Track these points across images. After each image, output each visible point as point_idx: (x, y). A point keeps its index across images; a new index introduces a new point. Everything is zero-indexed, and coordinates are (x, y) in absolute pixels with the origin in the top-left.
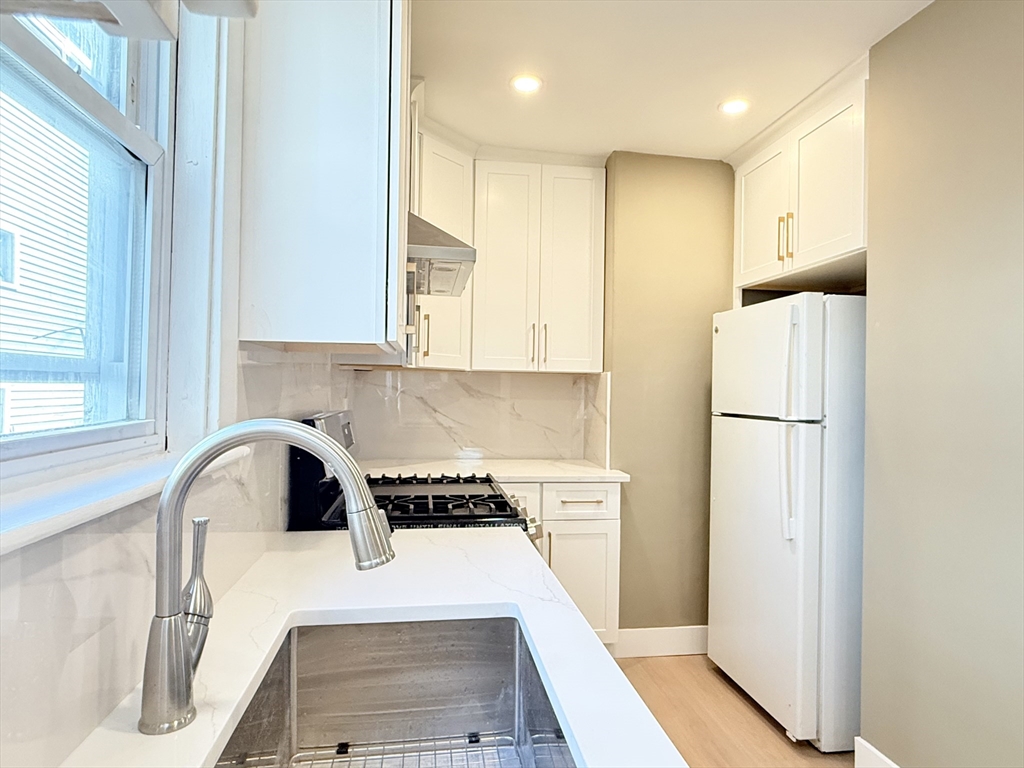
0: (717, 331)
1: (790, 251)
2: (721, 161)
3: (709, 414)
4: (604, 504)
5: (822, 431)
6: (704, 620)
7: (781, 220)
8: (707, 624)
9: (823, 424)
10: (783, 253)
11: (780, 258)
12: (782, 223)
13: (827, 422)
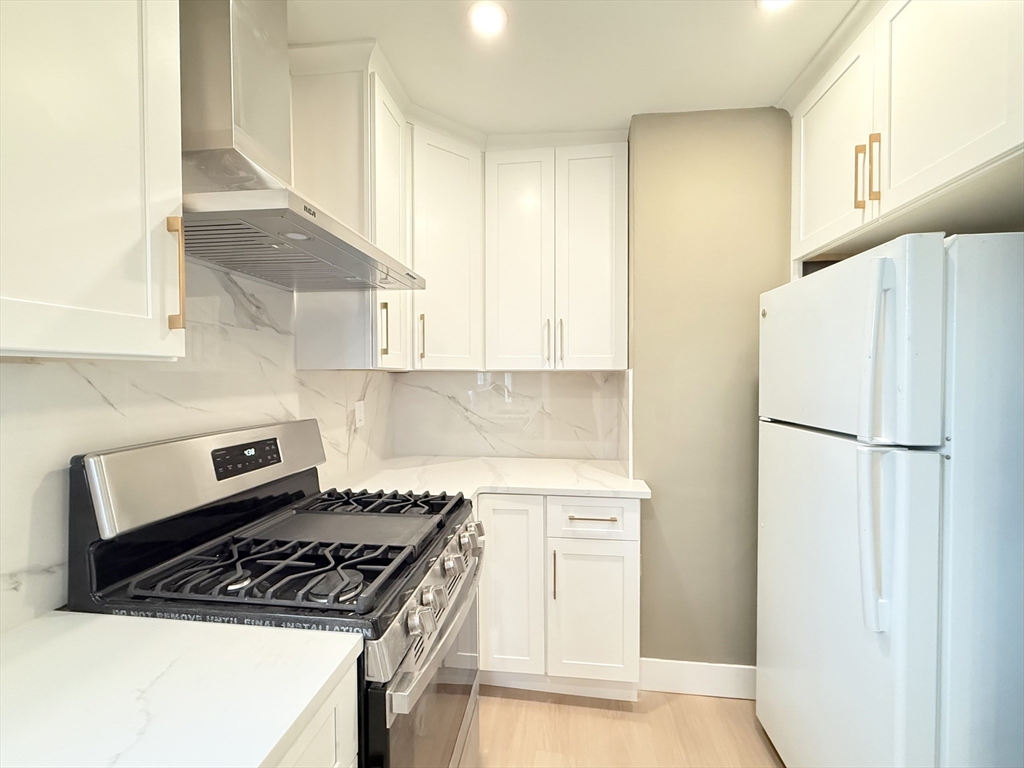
0: (764, 315)
1: (876, 189)
2: (772, 108)
3: (757, 418)
4: (619, 523)
5: (942, 463)
6: (752, 660)
7: (859, 149)
8: (755, 664)
9: (944, 451)
10: (864, 195)
11: (859, 205)
12: (861, 156)
13: (951, 449)
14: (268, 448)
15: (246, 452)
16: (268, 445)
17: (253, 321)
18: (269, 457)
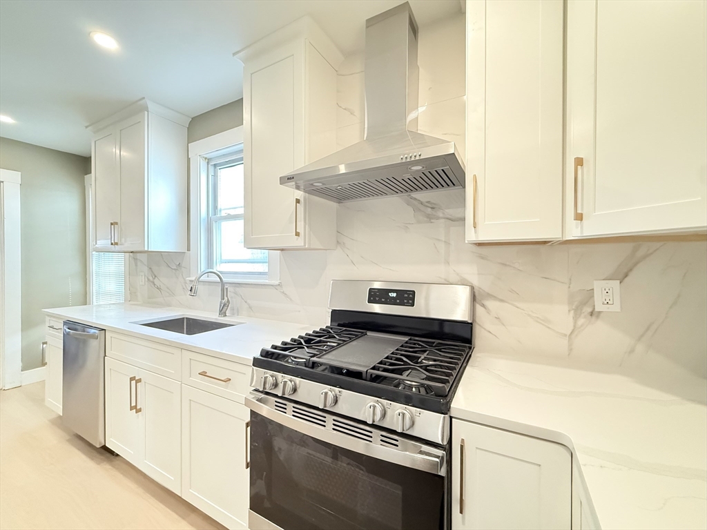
14: (406, 295)
15: (390, 294)
16: (407, 294)
17: (428, 217)
18: (405, 301)
